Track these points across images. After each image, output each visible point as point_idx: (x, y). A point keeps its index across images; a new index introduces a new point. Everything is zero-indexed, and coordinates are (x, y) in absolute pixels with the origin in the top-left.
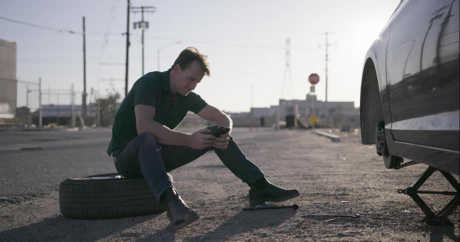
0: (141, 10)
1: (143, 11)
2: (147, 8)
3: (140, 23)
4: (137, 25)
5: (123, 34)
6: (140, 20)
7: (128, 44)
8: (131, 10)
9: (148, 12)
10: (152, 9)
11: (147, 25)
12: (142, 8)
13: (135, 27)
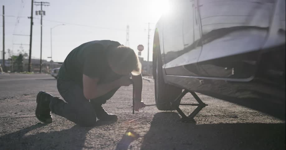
0: (40, 4)
1: (42, 5)
2: (44, 3)
3: (40, 12)
4: (38, 13)
5: (29, 18)
6: (40, 10)
7: (32, 24)
8: (34, 3)
9: (45, 5)
10: (48, 4)
11: (44, 13)
12: (41, 3)
13: (37, 14)
